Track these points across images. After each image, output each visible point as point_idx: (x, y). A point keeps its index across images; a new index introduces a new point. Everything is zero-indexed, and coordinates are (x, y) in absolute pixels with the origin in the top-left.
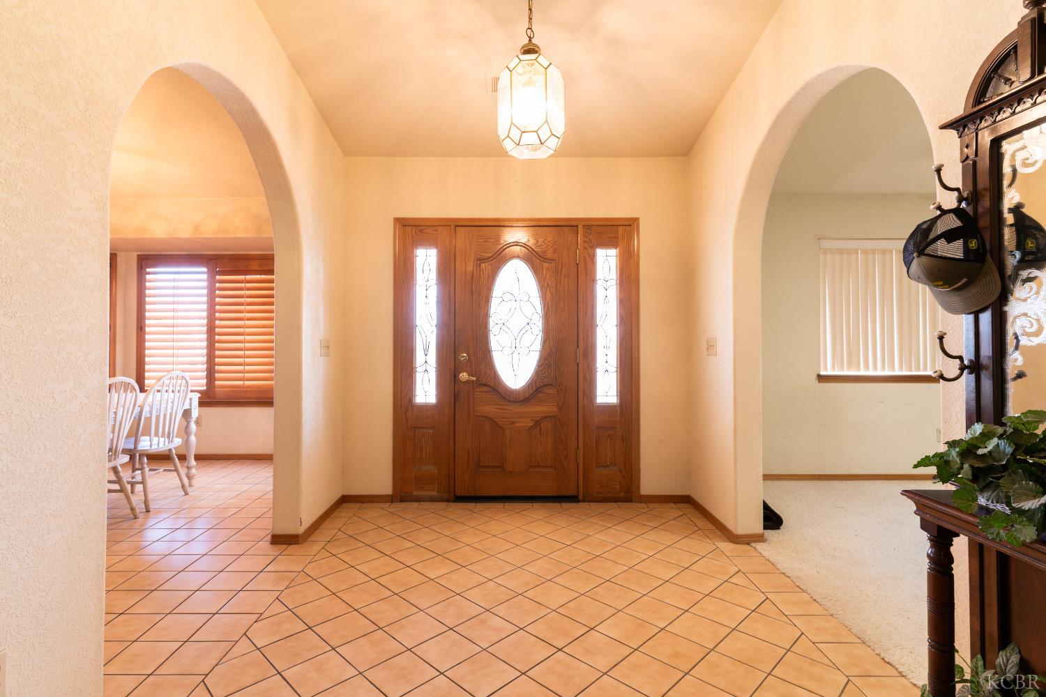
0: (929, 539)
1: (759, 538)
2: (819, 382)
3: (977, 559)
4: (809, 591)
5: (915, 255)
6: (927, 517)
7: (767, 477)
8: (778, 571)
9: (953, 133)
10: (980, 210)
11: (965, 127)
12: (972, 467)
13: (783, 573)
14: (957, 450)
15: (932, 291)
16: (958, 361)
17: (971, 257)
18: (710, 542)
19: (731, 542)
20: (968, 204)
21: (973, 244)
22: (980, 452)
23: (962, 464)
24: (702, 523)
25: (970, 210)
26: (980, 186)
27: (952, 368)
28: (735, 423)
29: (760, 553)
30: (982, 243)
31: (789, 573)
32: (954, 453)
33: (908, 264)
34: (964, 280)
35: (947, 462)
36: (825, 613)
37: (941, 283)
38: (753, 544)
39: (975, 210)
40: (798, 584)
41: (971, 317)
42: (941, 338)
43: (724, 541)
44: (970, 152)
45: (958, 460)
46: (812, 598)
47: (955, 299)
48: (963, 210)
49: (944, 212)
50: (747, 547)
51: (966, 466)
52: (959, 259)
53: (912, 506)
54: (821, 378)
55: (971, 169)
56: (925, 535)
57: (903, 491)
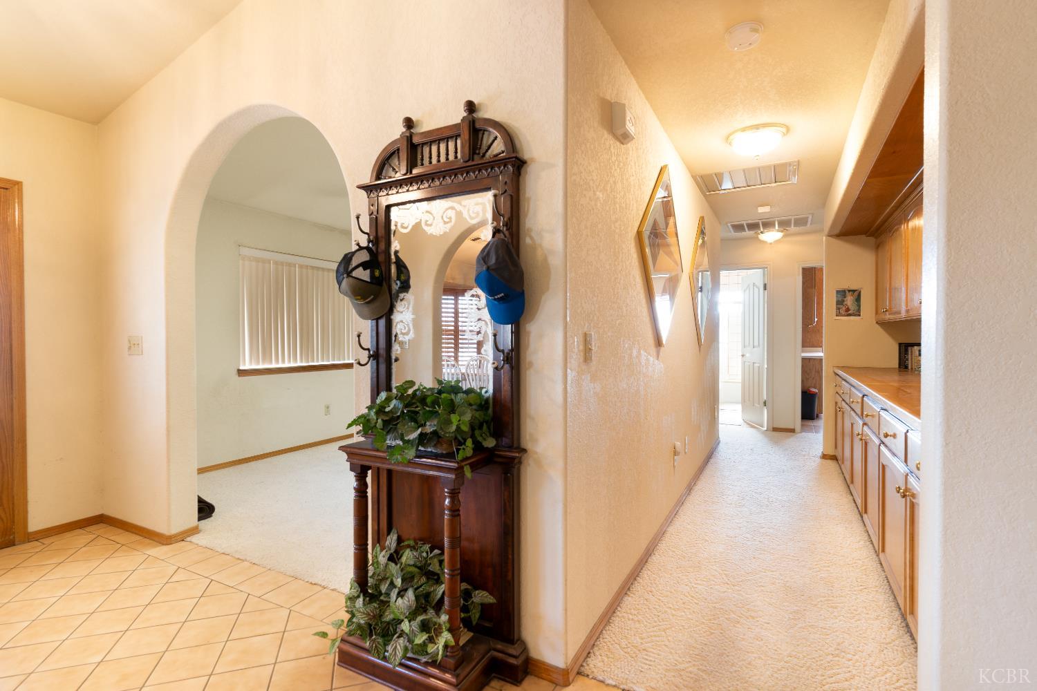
0: (355, 476)
1: (195, 531)
2: (239, 376)
3: (376, 483)
4: (248, 559)
5: (345, 275)
6: (355, 461)
7: (201, 471)
8: (218, 553)
9: (363, 193)
10: (379, 250)
11: (371, 191)
12: (382, 420)
13: (223, 553)
14: (374, 410)
15: (352, 303)
16: (367, 352)
17: (374, 281)
18: (140, 553)
19: (163, 544)
20: (373, 245)
21: (377, 273)
22: (387, 409)
23: (377, 419)
24: (123, 537)
25: (374, 249)
26: (380, 234)
27: (364, 356)
28: (168, 423)
29: (197, 544)
30: (381, 273)
31: (227, 551)
32: (372, 413)
33: (339, 283)
34: (372, 297)
35: (368, 421)
36: (264, 570)
37: (359, 298)
38: (188, 539)
39: (377, 249)
40: (237, 557)
41: (374, 321)
42: (359, 336)
43: (155, 547)
44: (374, 209)
45: (375, 418)
46: (251, 563)
47: (366, 310)
48: (371, 248)
49: (361, 248)
50: (183, 543)
51: (379, 421)
52: (368, 282)
53: (345, 456)
54: (242, 373)
55: (374, 222)
56: (353, 474)
57: (340, 447)
